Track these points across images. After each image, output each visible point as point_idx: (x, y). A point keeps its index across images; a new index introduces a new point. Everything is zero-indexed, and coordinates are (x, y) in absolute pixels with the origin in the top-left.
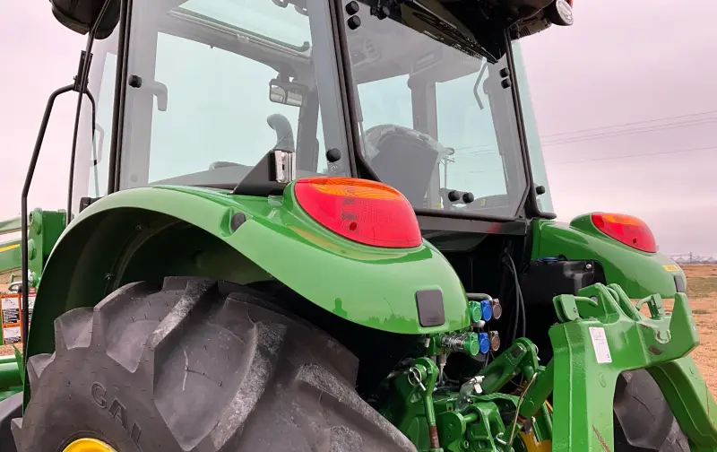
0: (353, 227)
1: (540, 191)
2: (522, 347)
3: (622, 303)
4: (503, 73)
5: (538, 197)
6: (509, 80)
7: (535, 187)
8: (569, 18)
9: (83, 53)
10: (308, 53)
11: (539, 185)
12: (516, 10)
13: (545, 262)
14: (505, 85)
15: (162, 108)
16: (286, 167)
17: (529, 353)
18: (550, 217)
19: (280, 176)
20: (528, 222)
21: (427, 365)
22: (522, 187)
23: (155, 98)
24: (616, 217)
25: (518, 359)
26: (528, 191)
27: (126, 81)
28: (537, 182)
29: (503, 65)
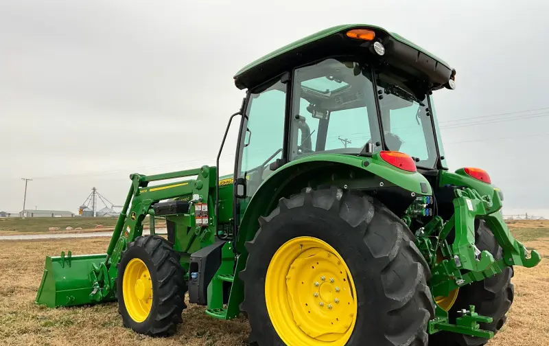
0: (401, 165)
1: (443, 158)
2: (437, 219)
3: (476, 195)
4: (427, 110)
5: (442, 161)
6: (429, 112)
7: (440, 157)
8: (453, 86)
10: (329, 95)
13: (446, 186)
14: (428, 114)
17: (440, 221)
18: (446, 169)
19: (370, 151)
20: (438, 171)
21: (407, 218)
22: (435, 156)
24: (474, 169)
25: (436, 224)
26: (438, 158)
28: (441, 155)
29: (427, 106)
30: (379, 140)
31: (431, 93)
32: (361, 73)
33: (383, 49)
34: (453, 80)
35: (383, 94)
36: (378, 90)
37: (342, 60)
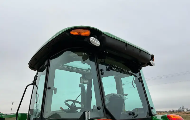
1: (152, 108)
4: (139, 79)
5: (152, 110)
6: (140, 80)
7: (151, 107)
8: (154, 64)
9: (35, 76)
11: (152, 107)
12: (140, 63)
15: (55, 93)
16: (88, 116)
19: (86, 118)
20: (150, 117)
23: (54, 91)
26: (149, 109)
27: (47, 88)
28: (151, 106)
29: (139, 77)
30: (101, 105)
31: (141, 69)
32: (88, 59)
33: (98, 42)
34: (153, 60)
35: (105, 71)
36: (100, 69)
37: (74, 51)
